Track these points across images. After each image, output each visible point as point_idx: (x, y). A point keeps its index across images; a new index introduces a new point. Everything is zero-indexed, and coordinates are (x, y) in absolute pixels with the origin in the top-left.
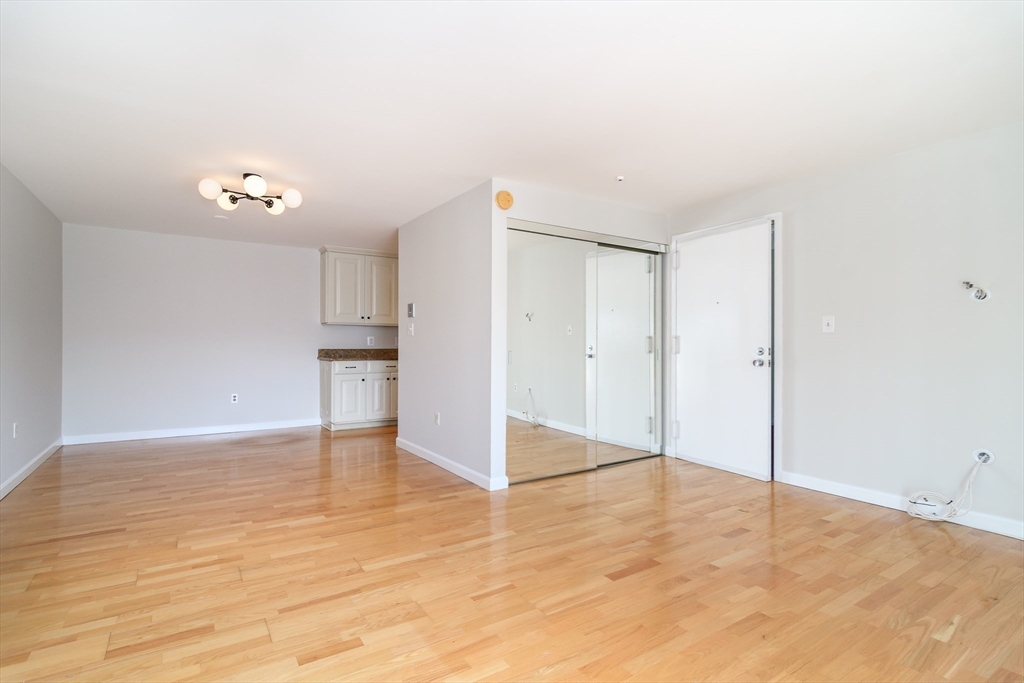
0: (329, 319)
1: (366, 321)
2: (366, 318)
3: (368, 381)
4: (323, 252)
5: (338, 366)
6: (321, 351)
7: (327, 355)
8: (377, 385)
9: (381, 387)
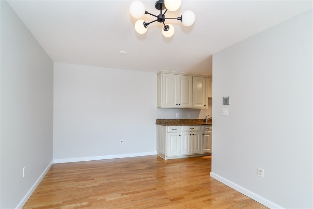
0: (163, 106)
1: (178, 107)
2: (178, 105)
3: (182, 136)
4: (159, 74)
5: (169, 128)
6: (157, 120)
7: (160, 122)
8: (185, 137)
9: (187, 139)
